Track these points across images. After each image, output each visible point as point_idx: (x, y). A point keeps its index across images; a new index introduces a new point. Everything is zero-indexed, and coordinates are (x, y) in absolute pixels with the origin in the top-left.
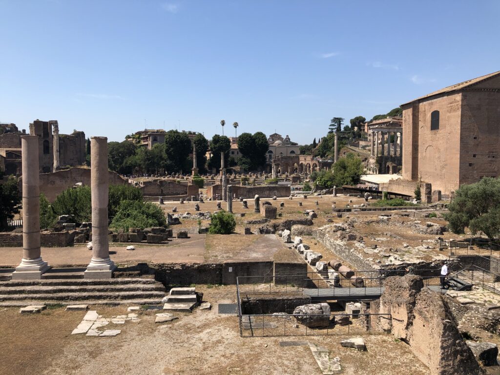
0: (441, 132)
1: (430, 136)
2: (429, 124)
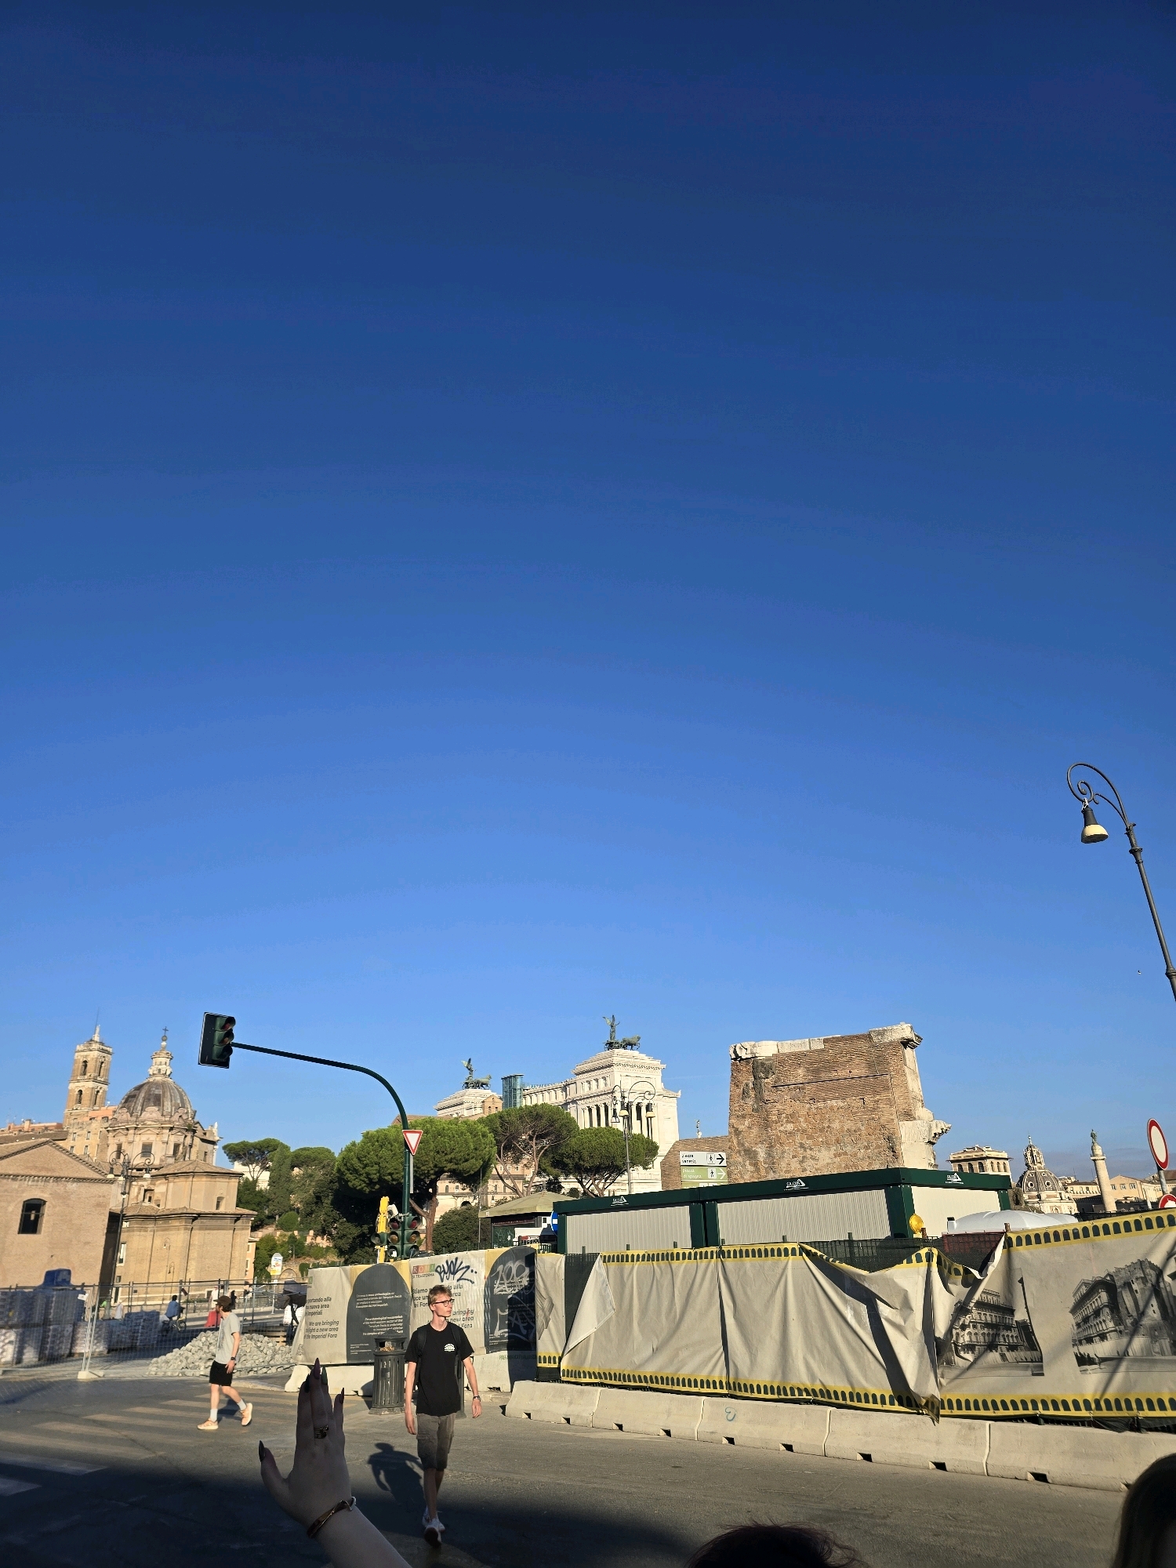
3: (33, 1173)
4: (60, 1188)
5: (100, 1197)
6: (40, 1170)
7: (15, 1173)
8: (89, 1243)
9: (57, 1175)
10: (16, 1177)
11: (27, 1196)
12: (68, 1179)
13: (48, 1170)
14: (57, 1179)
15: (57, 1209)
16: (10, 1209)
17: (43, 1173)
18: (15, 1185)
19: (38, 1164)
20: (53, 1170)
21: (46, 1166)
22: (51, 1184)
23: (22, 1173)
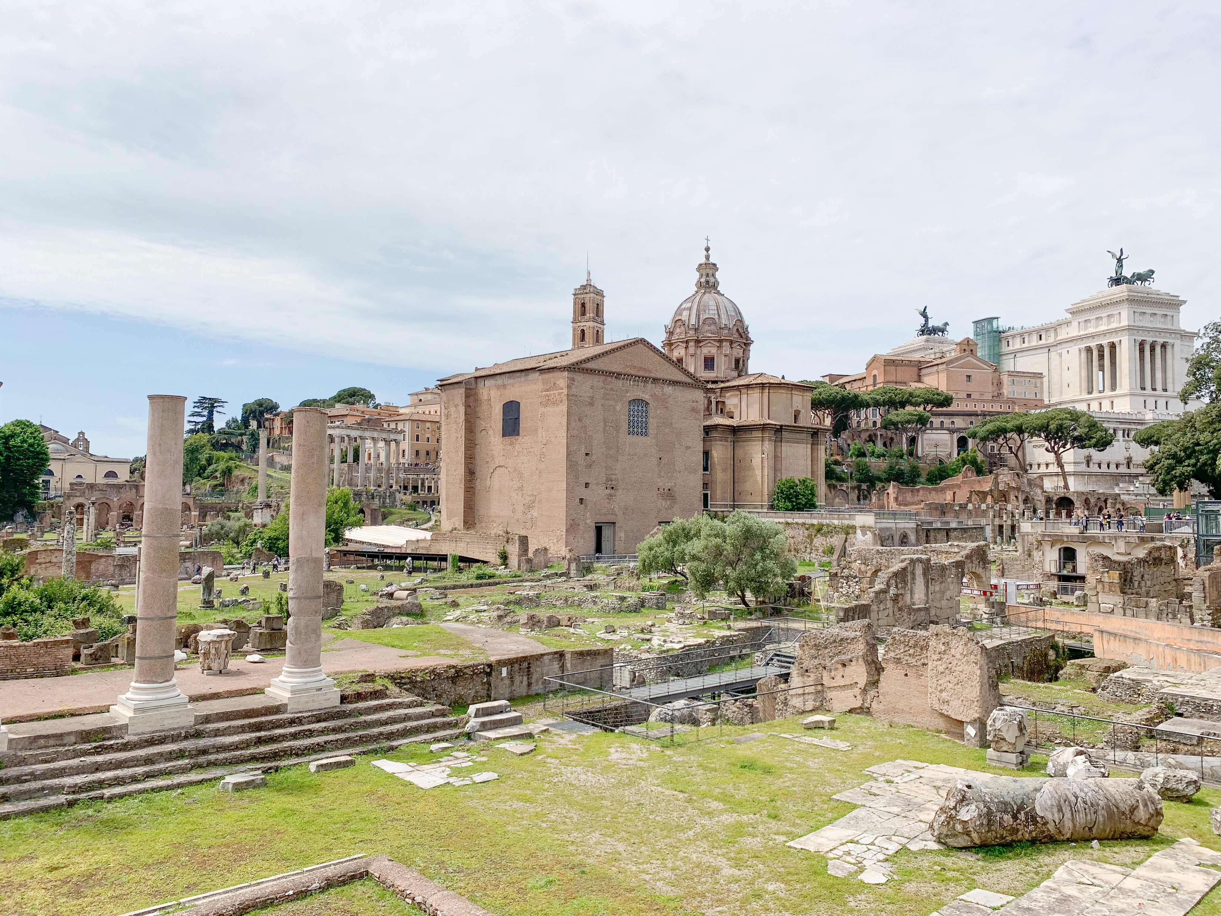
0: (524, 440)
1: (501, 447)
2: (499, 425)
3: (633, 372)
4: (657, 390)
5: (693, 402)
6: (639, 371)
7: (618, 370)
8: (690, 448)
9: (652, 375)
10: (618, 375)
11: (631, 396)
12: (664, 381)
13: (645, 370)
14: (655, 380)
15: (658, 412)
16: (618, 408)
17: (641, 373)
18: (620, 383)
19: (635, 364)
20: (650, 372)
21: (643, 366)
22: (650, 385)
23: (623, 371)
